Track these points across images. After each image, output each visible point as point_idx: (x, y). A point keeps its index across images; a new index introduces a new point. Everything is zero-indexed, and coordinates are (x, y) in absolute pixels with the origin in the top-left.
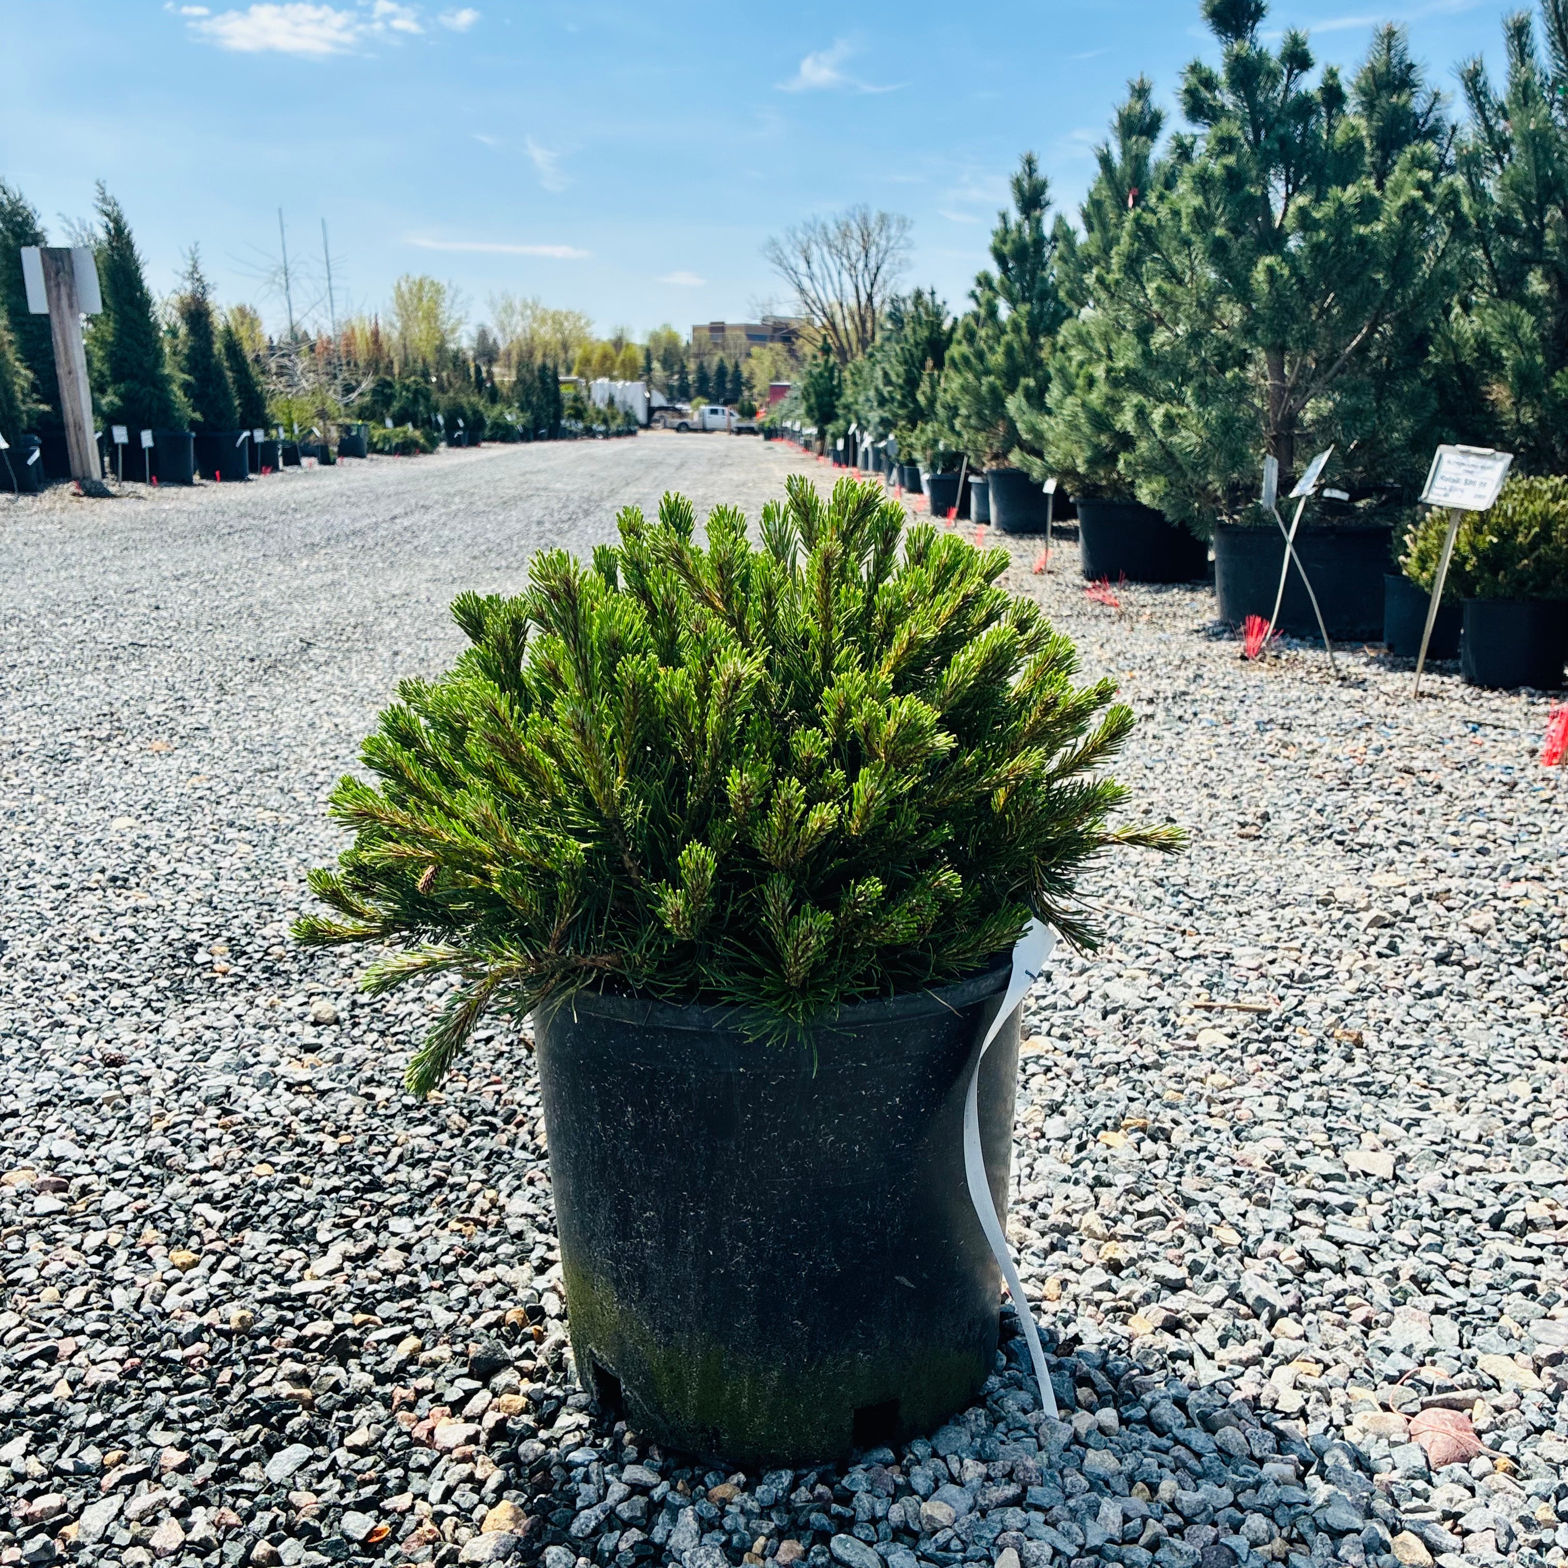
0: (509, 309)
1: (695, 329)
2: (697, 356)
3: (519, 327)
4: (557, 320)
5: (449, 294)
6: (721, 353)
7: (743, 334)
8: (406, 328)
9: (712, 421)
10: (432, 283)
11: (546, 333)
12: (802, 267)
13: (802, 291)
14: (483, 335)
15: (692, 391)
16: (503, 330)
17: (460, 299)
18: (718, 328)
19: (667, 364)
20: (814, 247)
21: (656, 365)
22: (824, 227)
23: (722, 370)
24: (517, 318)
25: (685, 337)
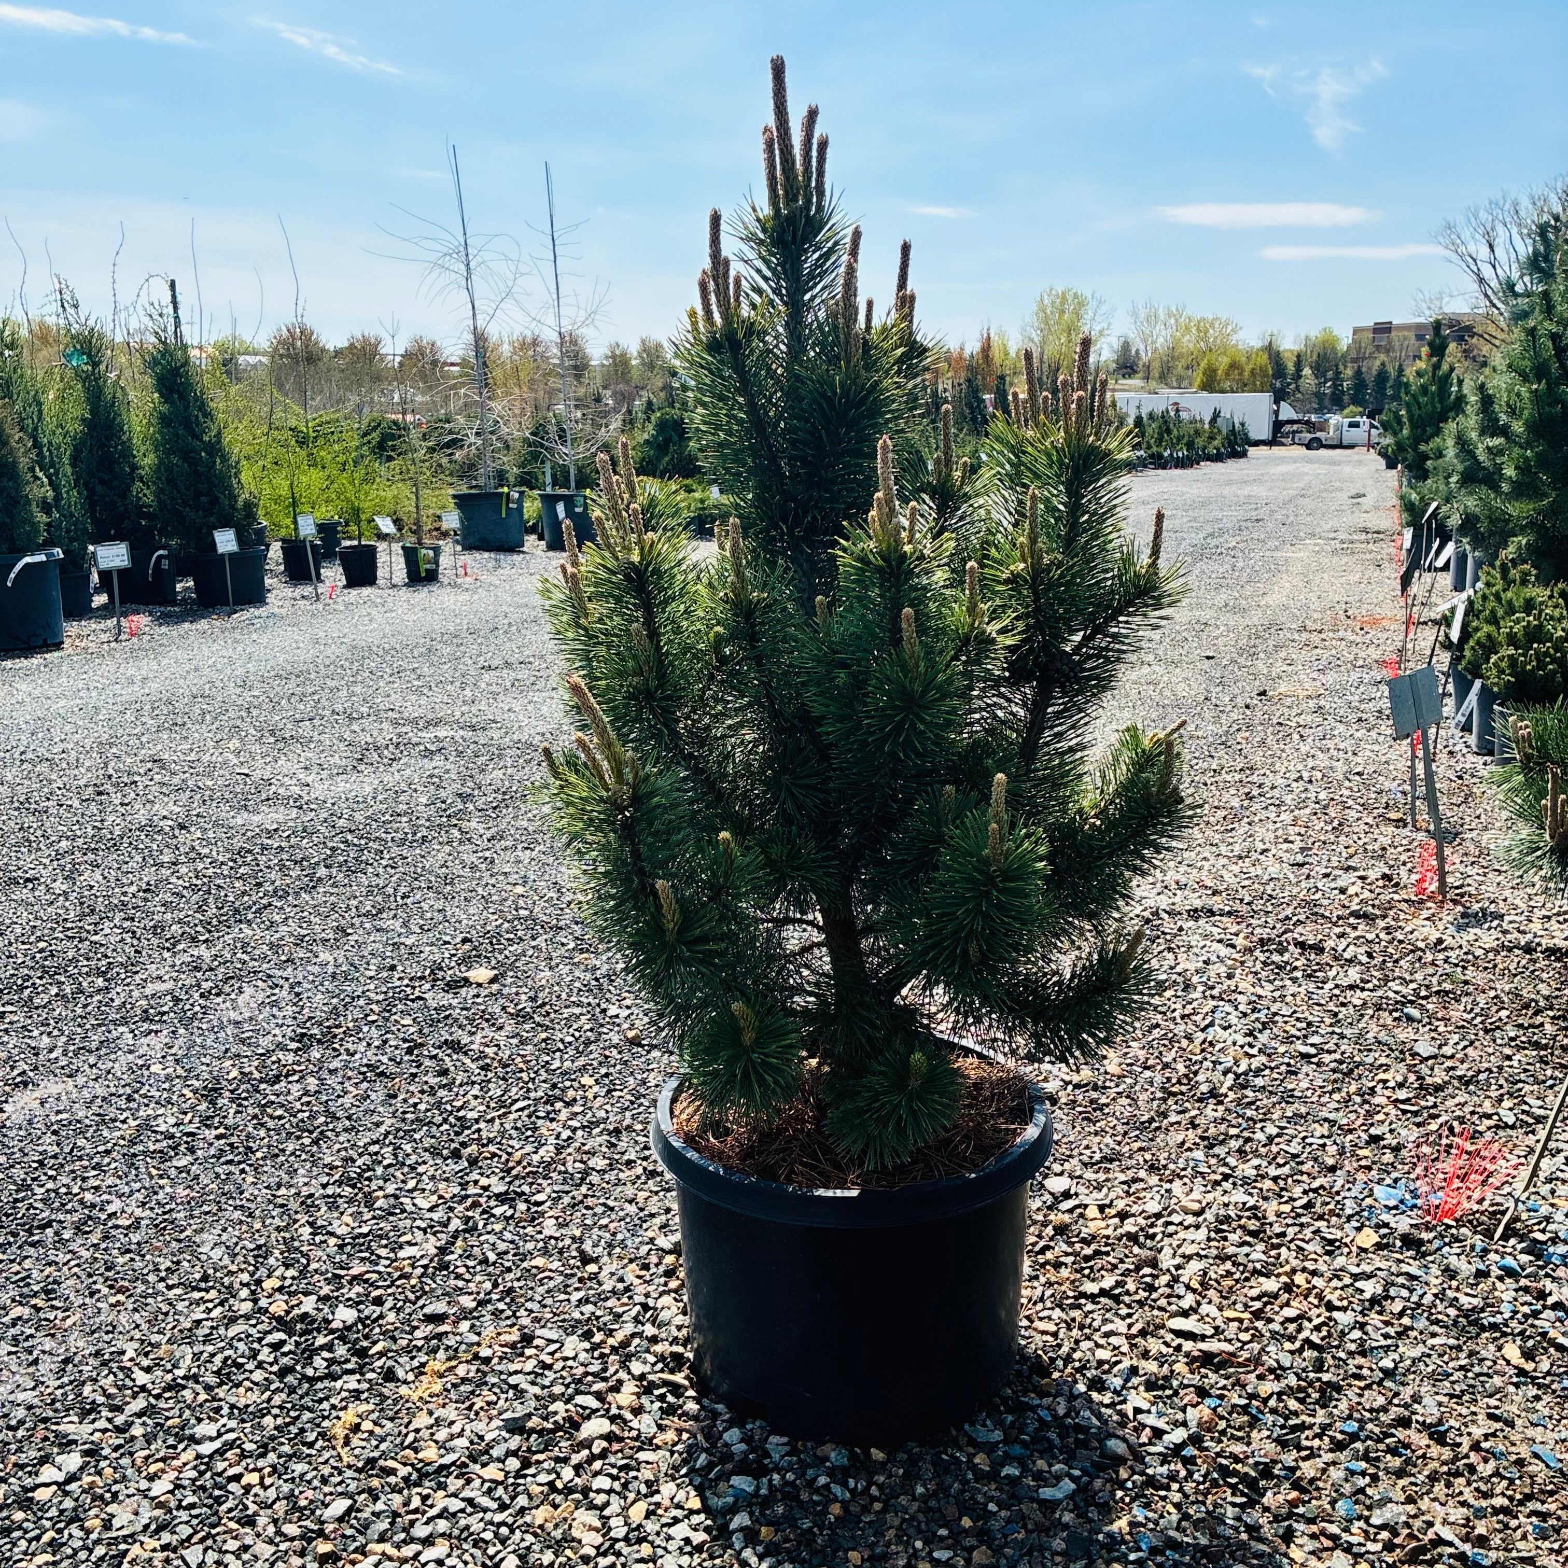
0: (1152, 319)
1: (1356, 331)
2: (1354, 361)
3: (1162, 339)
4: (1202, 329)
5: (1093, 304)
6: (1383, 357)
7: (1411, 335)
8: (1044, 342)
9: (1351, 435)
10: (1076, 296)
11: (1189, 342)
12: (1483, 252)
13: (1481, 280)
14: (1126, 346)
15: (1346, 398)
16: (1145, 341)
17: (1104, 308)
18: (1383, 329)
19: (1319, 369)
20: (1500, 229)
21: (1307, 371)
22: (1516, 204)
23: (1382, 376)
24: (1160, 326)
25: (1345, 341)
